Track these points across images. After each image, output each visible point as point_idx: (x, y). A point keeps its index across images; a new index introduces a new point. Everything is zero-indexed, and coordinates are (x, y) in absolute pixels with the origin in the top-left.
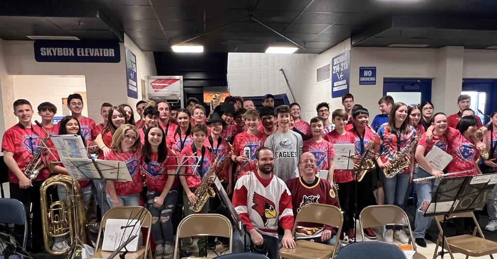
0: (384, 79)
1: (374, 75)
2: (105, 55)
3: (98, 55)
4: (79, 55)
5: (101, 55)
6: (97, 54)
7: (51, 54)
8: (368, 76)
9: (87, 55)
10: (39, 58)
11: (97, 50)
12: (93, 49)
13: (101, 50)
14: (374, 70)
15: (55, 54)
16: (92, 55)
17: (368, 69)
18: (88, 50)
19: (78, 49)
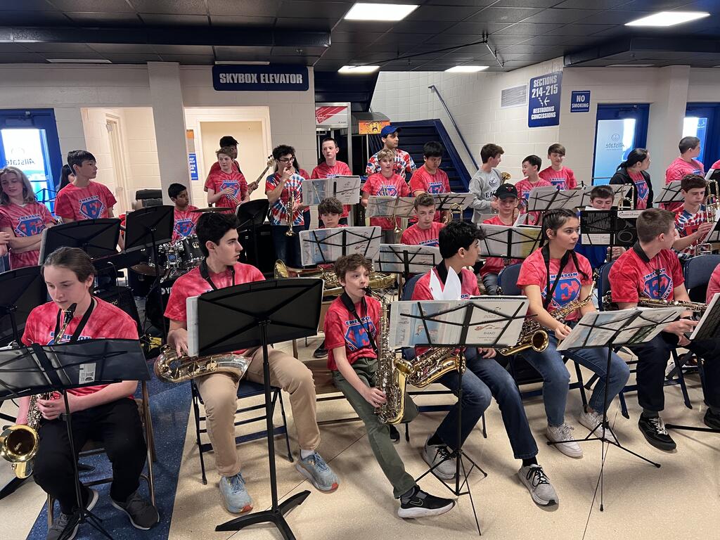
0: (598, 105)
1: (587, 101)
2: (292, 82)
3: (284, 82)
4: (262, 82)
5: (288, 82)
6: (283, 80)
7: (232, 82)
8: (581, 102)
9: (271, 82)
10: (218, 86)
11: (282, 75)
12: (278, 75)
13: (287, 75)
14: (587, 95)
15: (236, 82)
16: (277, 82)
17: (580, 94)
18: (273, 76)
19: (262, 75)
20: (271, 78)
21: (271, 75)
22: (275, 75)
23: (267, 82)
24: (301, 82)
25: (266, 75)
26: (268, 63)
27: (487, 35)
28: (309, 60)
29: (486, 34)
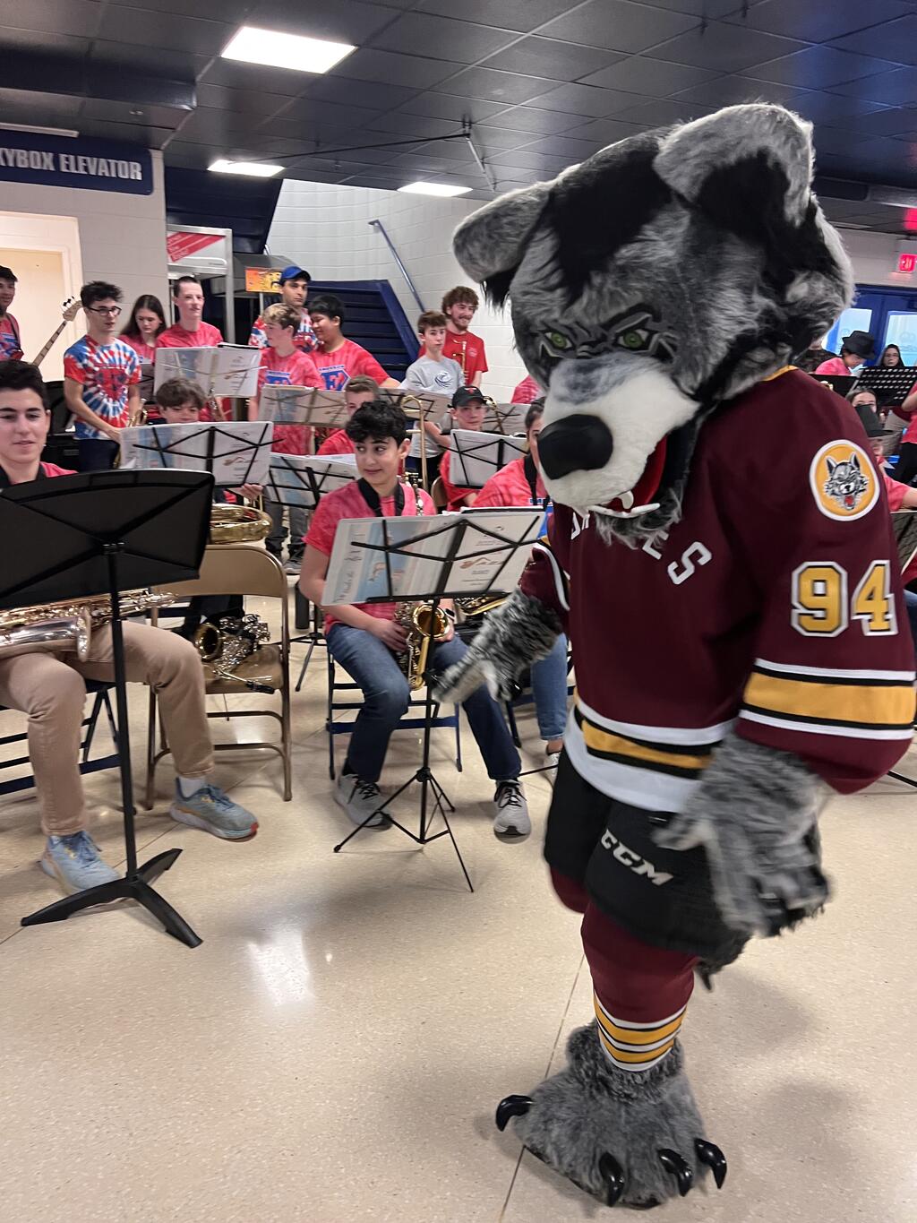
2: (121, 176)
3: (107, 175)
4: (63, 169)
5: (114, 175)
6: (103, 171)
7: (2, 163)
9: (82, 171)
11: (103, 161)
12: (95, 159)
13: (112, 162)
15: (11, 164)
16: (93, 172)
18: (85, 161)
19: (63, 157)
20: (81, 164)
21: (81, 158)
22: (88, 159)
23: (73, 170)
24: (139, 178)
25: (72, 157)
26: (75, 134)
27: (471, 123)
28: (156, 133)
29: (468, 122)
